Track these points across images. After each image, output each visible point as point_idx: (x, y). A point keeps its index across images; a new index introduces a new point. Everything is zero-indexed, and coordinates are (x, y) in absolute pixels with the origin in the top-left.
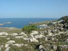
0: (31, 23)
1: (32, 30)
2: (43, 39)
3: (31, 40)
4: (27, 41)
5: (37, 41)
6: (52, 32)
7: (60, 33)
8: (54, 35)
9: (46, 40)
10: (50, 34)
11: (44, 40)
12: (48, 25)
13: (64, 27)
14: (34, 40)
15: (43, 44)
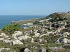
0: (13, 21)
1: (15, 30)
2: (28, 41)
3: (14, 43)
4: (9, 43)
5: (22, 43)
7: (49, 33)
8: (41, 36)
9: (32, 42)
10: (37, 35)
12: (34, 24)
13: (53, 26)
14: (17, 42)
15: (29, 47)
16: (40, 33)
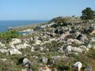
6: (40, 39)
7: (51, 40)
8: (43, 43)
10: (38, 42)
11: (30, 51)
14: (15, 51)
15: (28, 57)
16: (41, 40)
